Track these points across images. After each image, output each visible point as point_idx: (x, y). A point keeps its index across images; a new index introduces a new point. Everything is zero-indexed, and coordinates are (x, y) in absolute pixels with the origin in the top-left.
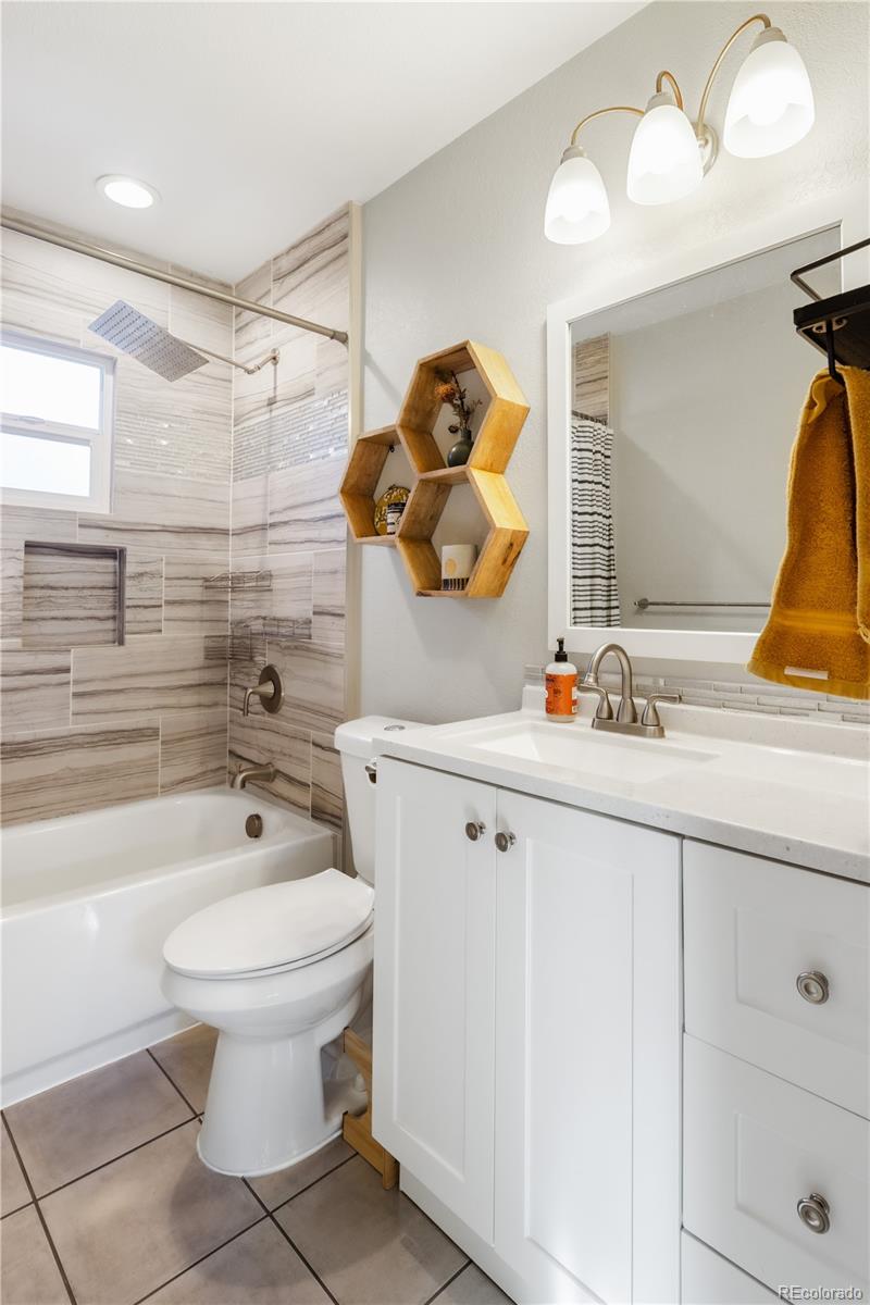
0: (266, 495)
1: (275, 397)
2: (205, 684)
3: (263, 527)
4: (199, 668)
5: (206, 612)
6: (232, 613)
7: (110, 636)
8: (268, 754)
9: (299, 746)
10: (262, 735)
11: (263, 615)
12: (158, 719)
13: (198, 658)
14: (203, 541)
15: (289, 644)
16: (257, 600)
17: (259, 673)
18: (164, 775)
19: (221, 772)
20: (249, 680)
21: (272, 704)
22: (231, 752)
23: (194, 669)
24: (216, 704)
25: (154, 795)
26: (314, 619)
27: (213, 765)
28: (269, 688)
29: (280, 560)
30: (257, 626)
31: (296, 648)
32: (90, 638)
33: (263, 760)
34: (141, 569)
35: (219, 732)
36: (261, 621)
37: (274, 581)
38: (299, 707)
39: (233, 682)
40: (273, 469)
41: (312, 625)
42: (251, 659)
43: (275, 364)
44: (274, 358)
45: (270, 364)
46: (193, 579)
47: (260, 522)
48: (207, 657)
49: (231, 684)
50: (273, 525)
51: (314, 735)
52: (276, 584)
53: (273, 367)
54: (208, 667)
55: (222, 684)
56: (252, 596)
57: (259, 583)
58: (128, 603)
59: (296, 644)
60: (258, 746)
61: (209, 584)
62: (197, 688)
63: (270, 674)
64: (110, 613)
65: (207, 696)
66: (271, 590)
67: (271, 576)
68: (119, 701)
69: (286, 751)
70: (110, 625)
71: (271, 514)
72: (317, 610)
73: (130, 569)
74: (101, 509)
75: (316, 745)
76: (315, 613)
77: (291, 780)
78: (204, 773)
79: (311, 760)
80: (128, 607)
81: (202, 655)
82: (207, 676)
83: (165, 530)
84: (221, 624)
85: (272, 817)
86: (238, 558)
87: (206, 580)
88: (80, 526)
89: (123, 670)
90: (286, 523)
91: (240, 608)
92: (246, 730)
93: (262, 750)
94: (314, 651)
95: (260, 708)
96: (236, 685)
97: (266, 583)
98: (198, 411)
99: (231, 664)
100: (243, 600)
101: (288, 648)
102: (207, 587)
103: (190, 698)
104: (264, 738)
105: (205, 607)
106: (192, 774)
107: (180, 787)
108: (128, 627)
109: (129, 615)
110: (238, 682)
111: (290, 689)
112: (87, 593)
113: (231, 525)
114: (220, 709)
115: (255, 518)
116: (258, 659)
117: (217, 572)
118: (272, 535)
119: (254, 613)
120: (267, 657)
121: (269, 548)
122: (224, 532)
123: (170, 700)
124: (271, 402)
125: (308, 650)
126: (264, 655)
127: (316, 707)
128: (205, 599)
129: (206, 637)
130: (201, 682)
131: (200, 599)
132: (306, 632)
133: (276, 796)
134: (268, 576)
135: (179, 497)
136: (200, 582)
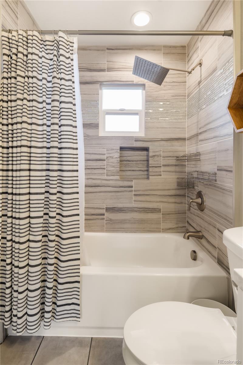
0: (198, 122)
1: (201, 80)
2: (177, 195)
3: (197, 135)
4: (175, 189)
5: (178, 169)
6: (187, 169)
7: (146, 177)
8: (200, 227)
9: (211, 228)
10: (197, 218)
11: (197, 170)
12: (161, 206)
13: (174, 186)
14: (176, 143)
15: (207, 183)
16: (195, 164)
17: (196, 193)
18: (163, 226)
19: (184, 228)
20: (193, 196)
21: (201, 207)
22: (188, 222)
23: (173, 189)
24: (181, 203)
25: (159, 232)
26: (218, 172)
27: (181, 225)
28: (199, 200)
29: (204, 147)
30: (195, 175)
31: (210, 185)
32: (140, 177)
33: (198, 229)
34: (154, 154)
35: (182, 213)
36: (196, 173)
37: (201, 156)
38: (211, 211)
39: (188, 196)
40: (201, 110)
41: (217, 175)
42: (193, 187)
43: (201, 66)
44: (200, 64)
45: (198, 67)
46: (172, 157)
47: (196, 133)
48: (178, 185)
49: (187, 196)
50: (200, 133)
51: (218, 225)
52: (202, 157)
53: (200, 68)
54: (178, 189)
55: (184, 196)
56: (193, 163)
57: (196, 158)
58: (150, 165)
59: (209, 183)
60: (196, 223)
61: (178, 158)
62: (174, 197)
63: (200, 195)
64: (146, 169)
65: (178, 200)
66: (200, 160)
67: (200, 154)
68: (147, 198)
69: (206, 229)
70: (146, 173)
71: (200, 129)
72: (218, 168)
73: (151, 154)
74: (142, 135)
75: (218, 230)
76: (218, 170)
77: (208, 242)
78: (177, 227)
79: (217, 236)
80: (150, 167)
81: (176, 184)
82: (178, 192)
83: (162, 140)
84: (183, 174)
85: (201, 254)
86: (189, 149)
87: (177, 157)
88: (135, 141)
89: (148, 188)
90: (205, 131)
91: (189, 168)
92: (192, 215)
93: (198, 224)
94: (218, 187)
95: (196, 207)
96: (189, 197)
97: (198, 157)
98: (173, 96)
99: (187, 189)
100: (190, 164)
101: (207, 185)
102: (177, 160)
103: (172, 200)
104: (198, 220)
105: (177, 167)
106: (174, 227)
107: (169, 231)
108: (150, 174)
109: (151, 169)
110: (189, 195)
111: (208, 202)
112: (138, 162)
113: (187, 136)
114: (183, 205)
115: (194, 132)
116: (196, 188)
117: (182, 154)
118: (201, 137)
119: (194, 169)
120: (199, 188)
121: (200, 143)
122: (184, 139)
123: (165, 200)
124: (199, 83)
125: (215, 186)
126: (198, 186)
127: (219, 214)
128: (177, 164)
129: (177, 178)
130: (176, 194)
131: (175, 164)
132: (214, 178)
133: (203, 246)
134: (198, 154)
135: (167, 128)
136: (175, 158)
